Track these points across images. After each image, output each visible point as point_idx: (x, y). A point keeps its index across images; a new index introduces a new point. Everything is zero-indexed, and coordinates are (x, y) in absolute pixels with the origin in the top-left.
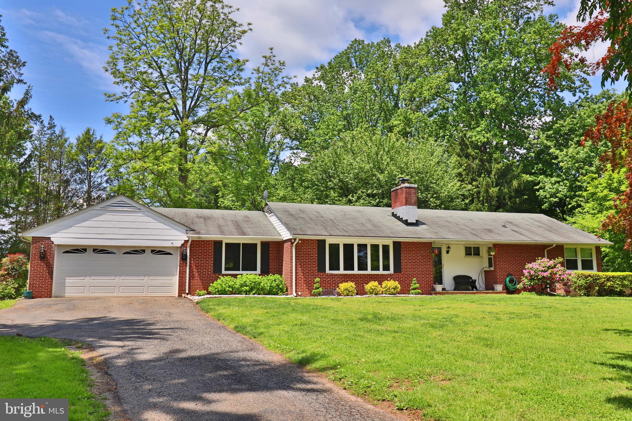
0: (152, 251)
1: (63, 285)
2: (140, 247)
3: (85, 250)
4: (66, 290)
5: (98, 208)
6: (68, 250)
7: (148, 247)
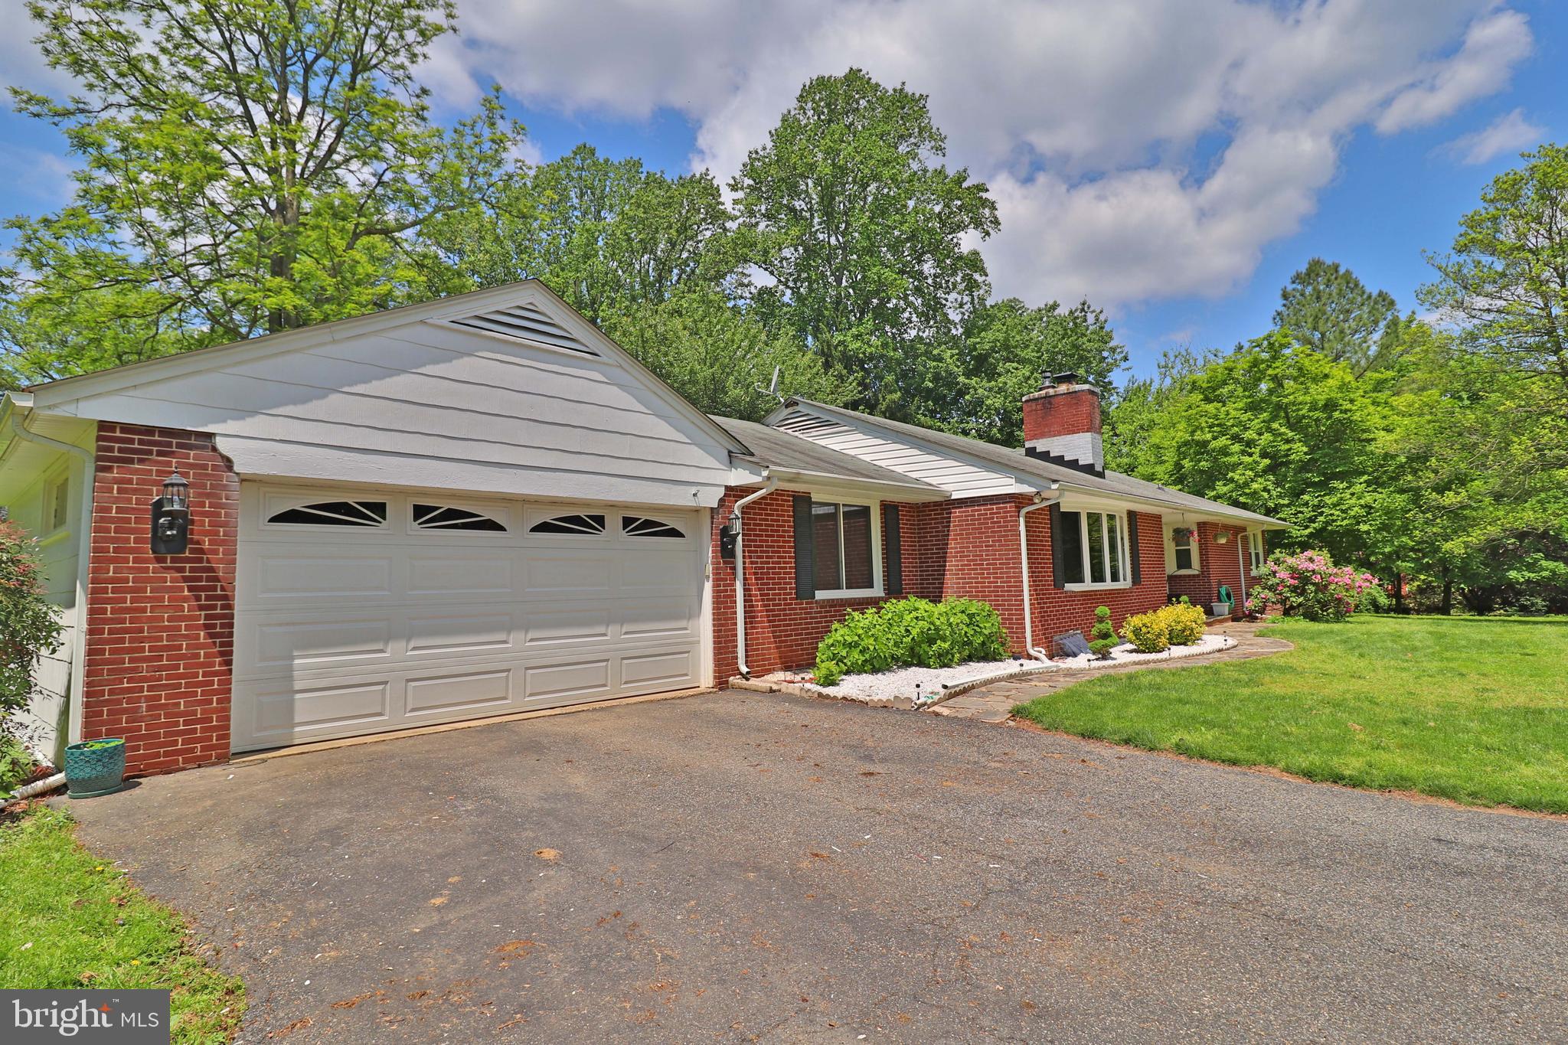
0: (627, 522)
1: (284, 685)
2: (587, 504)
3: (380, 509)
4: (298, 706)
5: (445, 322)
6: (298, 506)
7: (612, 506)
